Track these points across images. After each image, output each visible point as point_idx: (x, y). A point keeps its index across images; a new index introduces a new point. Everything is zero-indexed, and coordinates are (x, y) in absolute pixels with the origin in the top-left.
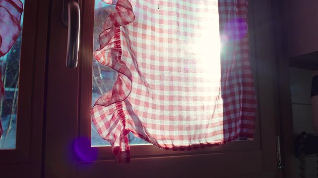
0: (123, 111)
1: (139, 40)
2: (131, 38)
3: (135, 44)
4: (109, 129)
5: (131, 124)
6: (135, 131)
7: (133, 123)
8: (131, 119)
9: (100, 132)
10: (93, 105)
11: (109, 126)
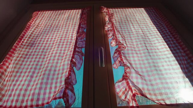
0: (130, 86)
1: (132, 59)
2: (128, 58)
3: (130, 60)
4: (125, 95)
5: (136, 91)
6: (138, 93)
7: (137, 90)
8: (135, 89)
9: (120, 97)
10: (115, 83)
11: (125, 93)
